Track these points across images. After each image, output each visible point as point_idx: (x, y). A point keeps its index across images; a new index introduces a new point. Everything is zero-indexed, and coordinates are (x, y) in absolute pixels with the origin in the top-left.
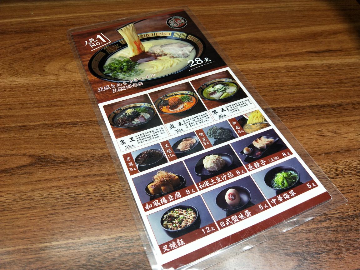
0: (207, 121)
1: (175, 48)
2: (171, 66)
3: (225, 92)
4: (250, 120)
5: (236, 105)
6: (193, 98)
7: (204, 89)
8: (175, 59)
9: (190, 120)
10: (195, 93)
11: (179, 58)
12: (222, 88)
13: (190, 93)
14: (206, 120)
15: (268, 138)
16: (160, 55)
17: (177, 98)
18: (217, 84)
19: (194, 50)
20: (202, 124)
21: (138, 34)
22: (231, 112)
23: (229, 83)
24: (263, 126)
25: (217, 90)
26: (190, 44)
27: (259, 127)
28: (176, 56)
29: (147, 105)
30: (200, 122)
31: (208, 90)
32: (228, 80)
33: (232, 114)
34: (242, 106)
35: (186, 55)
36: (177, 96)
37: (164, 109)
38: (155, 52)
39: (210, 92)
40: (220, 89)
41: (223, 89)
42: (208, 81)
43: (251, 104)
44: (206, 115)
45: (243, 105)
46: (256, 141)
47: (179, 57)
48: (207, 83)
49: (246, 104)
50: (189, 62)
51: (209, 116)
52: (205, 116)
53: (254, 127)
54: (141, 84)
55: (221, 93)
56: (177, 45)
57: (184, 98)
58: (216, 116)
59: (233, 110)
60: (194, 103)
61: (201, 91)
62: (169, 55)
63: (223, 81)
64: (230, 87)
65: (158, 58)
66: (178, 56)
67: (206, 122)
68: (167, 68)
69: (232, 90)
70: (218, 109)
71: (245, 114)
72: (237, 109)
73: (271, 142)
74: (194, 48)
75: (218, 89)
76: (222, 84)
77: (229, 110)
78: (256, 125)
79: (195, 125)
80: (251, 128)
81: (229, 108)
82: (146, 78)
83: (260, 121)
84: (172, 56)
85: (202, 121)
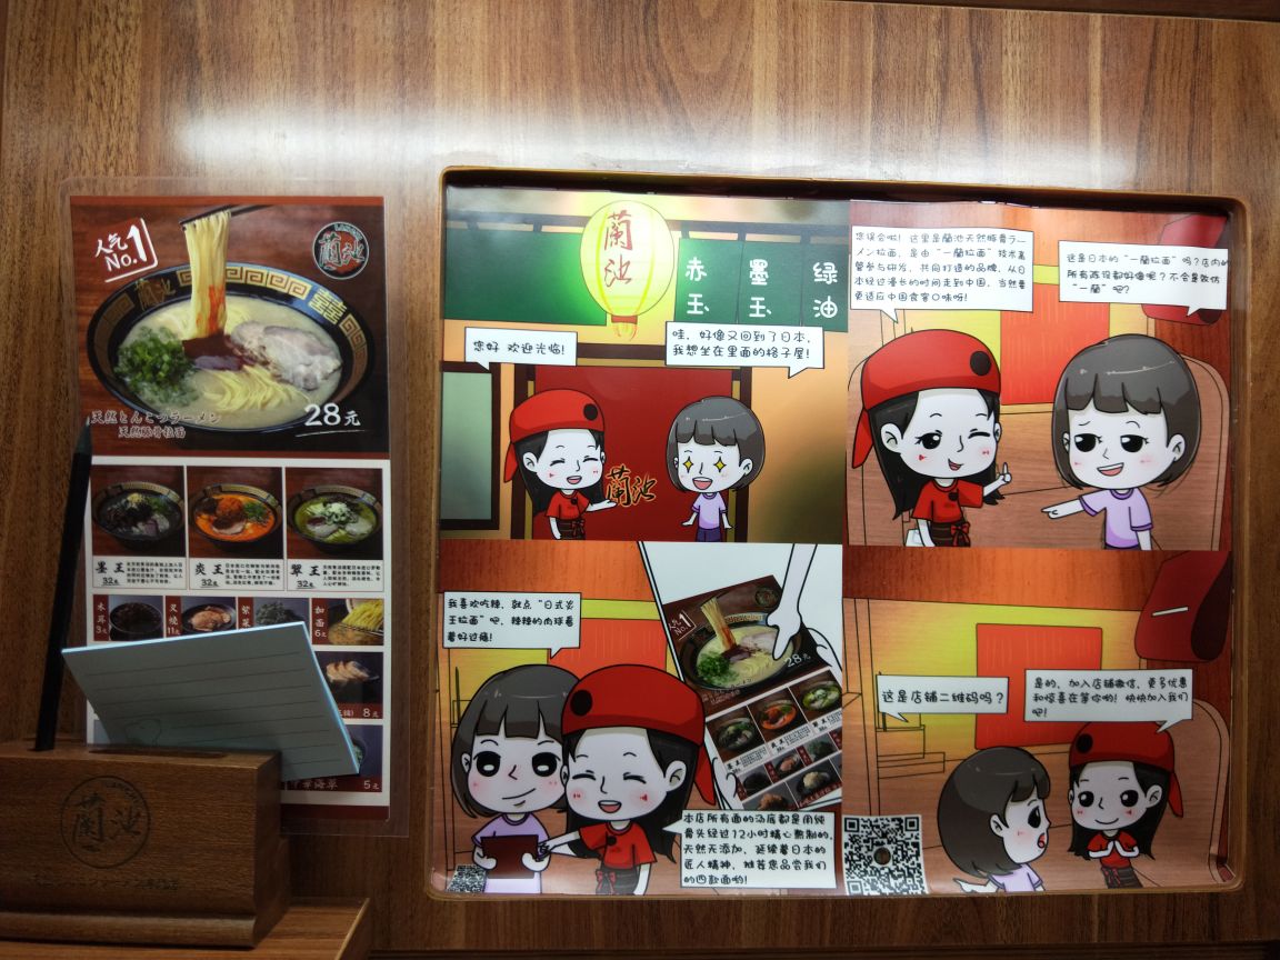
0: (271, 583)
1: (296, 348)
2: (264, 405)
3: (344, 529)
4: (354, 617)
5: (347, 570)
6: (272, 516)
7: (306, 501)
8: (280, 387)
9: (240, 569)
10: (281, 504)
11: (289, 388)
12: (344, 515)
13: (271, 500)
14: (270, 580)
15: (360, 668)
16: (251, 359)
17: (240, 502)
18: (336, 501)
19: (338, 375)
20: (259, 587)
21: (228, 259)
22: (327, 582)
23: (364, 507)
24: (368, 639)
25: (330, 517)
26: (337, 351)
27: (359, 638)
28: (287, 378)
29: (172, 495)
30: (257, 580)
31: (312, 507)
32: (368, 498)
33: (328, 588)
34: (356, 576)
35: (311, 385)
36: (242, 498)
37: (203, 522)
38: (246, 345)
39: (314, 514)
40: (337, 517)
41: (343, 519)
42: (325, 483)
43: (378, 579)
44: (275, 569)
45: (361, 576)
46: (336, 666)
47: (292, 384)
48: (319, 489)
49: (366, 576)
50: (307, 409)
51: (281, 574)
52: (273, 572)
53: (350, 634)
54: (181, 433)
55: (334, 527)
56: (304, 339)
57: (253, 508)
58: (293, 580)
59: (335, 578)
60: (266, 530)
61: (296, 503)
62: (275, 368)
63: (355, 497)
64: (360, 519)
65: (246, 367)
66: (291, 381)
67: (267, 587)
68: (251, 408)
69: (360, 527)
70: (307, 564)
71: (351, 600)
72: (342, 581)
73: (360, 679)
74: (339, 368)
75: (333, 513)
76: (349, 505)
77: (327, 576)
78: (357, 632)
79: (244, 583)
80: (343, 635)
81: (330, 572)
82: (196, 421)
83: (371, 626)
84: (279, 373)
85: (261, 579)
